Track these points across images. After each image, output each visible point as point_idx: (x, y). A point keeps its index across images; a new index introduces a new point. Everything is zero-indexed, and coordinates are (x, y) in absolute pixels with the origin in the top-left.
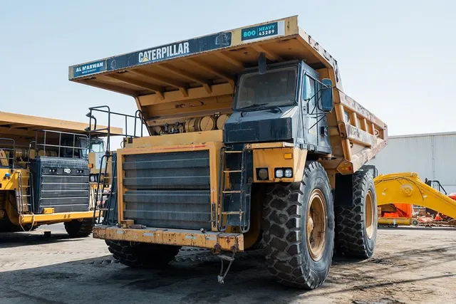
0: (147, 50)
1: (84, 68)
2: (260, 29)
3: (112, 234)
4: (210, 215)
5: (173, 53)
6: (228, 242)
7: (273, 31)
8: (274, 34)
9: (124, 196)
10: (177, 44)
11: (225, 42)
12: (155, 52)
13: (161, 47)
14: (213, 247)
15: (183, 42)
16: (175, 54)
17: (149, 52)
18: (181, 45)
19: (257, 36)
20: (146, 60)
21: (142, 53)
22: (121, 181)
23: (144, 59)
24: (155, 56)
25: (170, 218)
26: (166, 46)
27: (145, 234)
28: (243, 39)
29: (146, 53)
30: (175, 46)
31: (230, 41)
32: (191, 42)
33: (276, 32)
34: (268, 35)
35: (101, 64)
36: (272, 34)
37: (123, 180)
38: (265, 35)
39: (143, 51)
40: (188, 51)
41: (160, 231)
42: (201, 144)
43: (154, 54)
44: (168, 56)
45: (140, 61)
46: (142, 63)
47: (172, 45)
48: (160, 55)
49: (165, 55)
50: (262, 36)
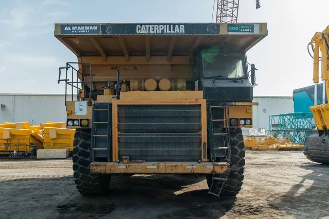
0: (145, 24)
1: (74, 28)
2: (242, 27)
3: (112, 168)
4: (201, 151)
5: (170, 30)
6: (222, 168)
7: (251, 30)
8: (251, 32)
9: (119, 138)
10: (174, 25)
11: (215, 30)
12: (153, 27)
13: (159, 24)
14: (210, 172)
15: (179, 24)
16: (172, 31)
17: (147, 26)
18: (177, 26)
19: (239, 31)
20: (143, 32)
21: (140, 26)
22: (117, 126)
23: (141, 31)
24: (154, 30)
25: (166, 154)
26: (163, 24)
27: (148, 167)
28: (229, 31)
29: (143, 26)
30: (172, 26)
31: (219, 31)
32: (186, 25)
33: (253, 31)
34: (247, 32)
35: (96, 28)
36: (249, 32)
37: (118, 125)
38: (245, 32)
39: (141, 25)
40: (183, 32)
41: (162, 164)
42: (194, 100)
43: (151, 29)
44: (165, 32)
45: (138, 32)
46: (139, 33)
47: (170, 24)
48: (158, 30)
49: (163, 31)
50: (243, 32)
